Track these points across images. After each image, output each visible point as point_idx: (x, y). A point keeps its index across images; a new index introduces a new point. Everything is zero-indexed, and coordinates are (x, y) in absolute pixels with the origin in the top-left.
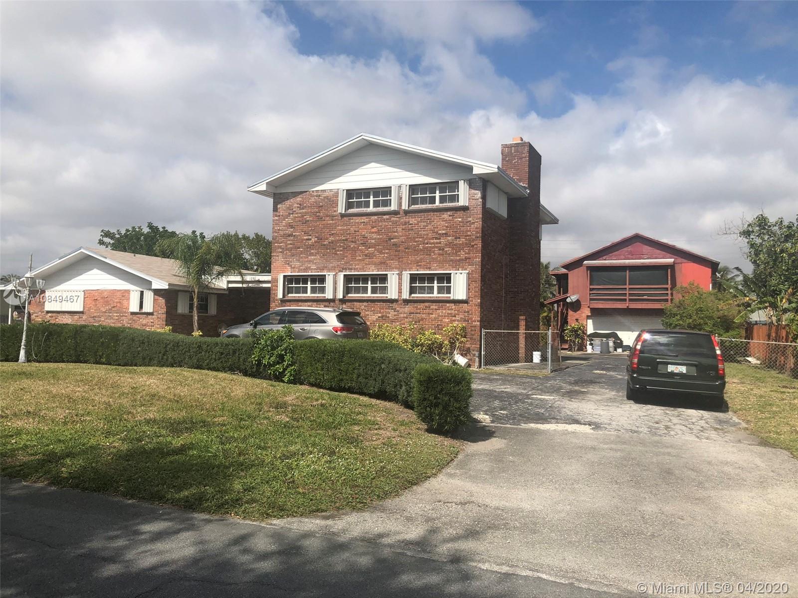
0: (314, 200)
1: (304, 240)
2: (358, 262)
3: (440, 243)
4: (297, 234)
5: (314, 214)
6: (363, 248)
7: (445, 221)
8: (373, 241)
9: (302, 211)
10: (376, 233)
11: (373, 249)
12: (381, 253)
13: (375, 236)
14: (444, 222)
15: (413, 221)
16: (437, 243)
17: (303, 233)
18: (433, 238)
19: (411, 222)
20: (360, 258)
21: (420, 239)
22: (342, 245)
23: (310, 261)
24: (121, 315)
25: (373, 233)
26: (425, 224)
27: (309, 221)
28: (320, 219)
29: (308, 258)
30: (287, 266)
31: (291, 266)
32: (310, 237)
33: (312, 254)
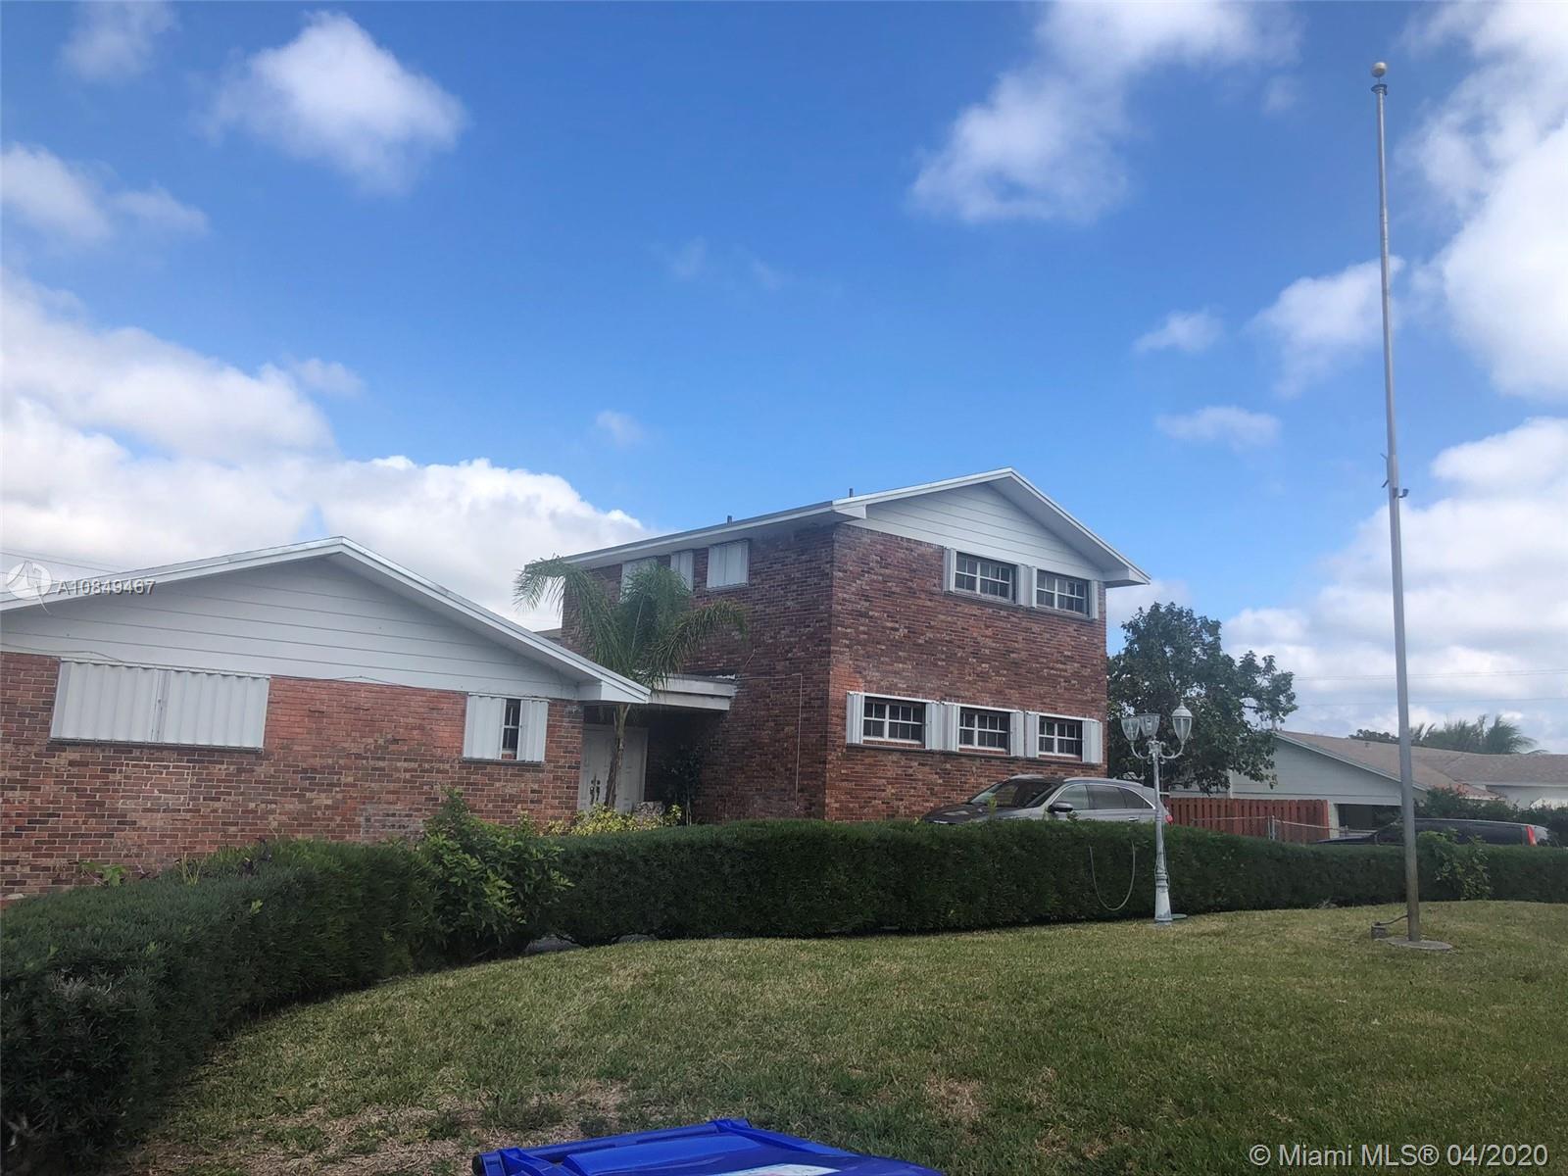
0: (903, 556)
1: (887, 628)
2: (967, 685)
3: (1066, 671)
4: (876, 614)
5: (903, 581)
6: (975, 660)
7: (1070, 636)
8: (987, 651)
9: (883, 571)
10: (989, 637)
11: (987, 666)
12: (998, 674)
13: (989, 642)
14: (1069, 639)
15: (1036, 628)
16: (1061, 670)
17: (885, 615)
18: (1058, 662)
19: (1034, 630)
20: (971, 679)
21: (1045, 660)
22: (944, 649)
23: (896, 673)
24: (427, 766)
25: (986, 637)
26: (1048, 636)
27: (894, 593)
28: (912, 593)
29: (892, 665)
30: (858, 675)
31: (864, 677)
32: (897, 626)
33: (899, 660)
